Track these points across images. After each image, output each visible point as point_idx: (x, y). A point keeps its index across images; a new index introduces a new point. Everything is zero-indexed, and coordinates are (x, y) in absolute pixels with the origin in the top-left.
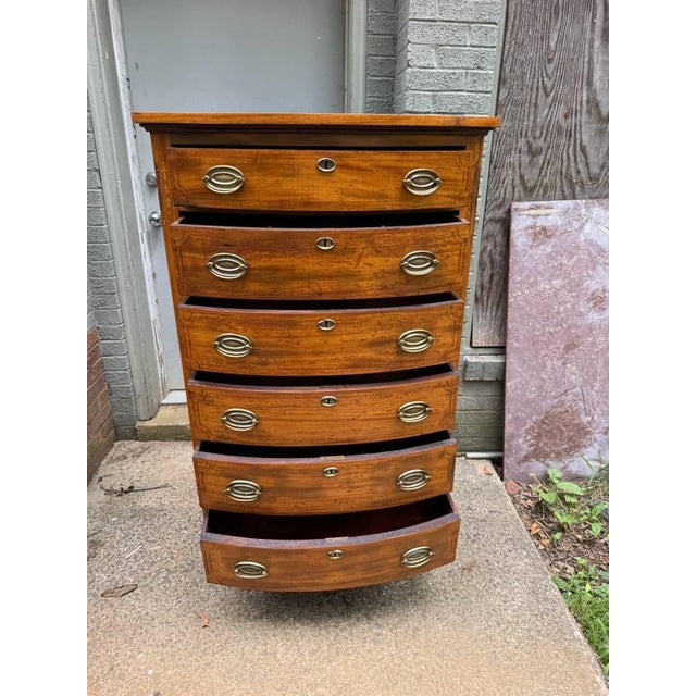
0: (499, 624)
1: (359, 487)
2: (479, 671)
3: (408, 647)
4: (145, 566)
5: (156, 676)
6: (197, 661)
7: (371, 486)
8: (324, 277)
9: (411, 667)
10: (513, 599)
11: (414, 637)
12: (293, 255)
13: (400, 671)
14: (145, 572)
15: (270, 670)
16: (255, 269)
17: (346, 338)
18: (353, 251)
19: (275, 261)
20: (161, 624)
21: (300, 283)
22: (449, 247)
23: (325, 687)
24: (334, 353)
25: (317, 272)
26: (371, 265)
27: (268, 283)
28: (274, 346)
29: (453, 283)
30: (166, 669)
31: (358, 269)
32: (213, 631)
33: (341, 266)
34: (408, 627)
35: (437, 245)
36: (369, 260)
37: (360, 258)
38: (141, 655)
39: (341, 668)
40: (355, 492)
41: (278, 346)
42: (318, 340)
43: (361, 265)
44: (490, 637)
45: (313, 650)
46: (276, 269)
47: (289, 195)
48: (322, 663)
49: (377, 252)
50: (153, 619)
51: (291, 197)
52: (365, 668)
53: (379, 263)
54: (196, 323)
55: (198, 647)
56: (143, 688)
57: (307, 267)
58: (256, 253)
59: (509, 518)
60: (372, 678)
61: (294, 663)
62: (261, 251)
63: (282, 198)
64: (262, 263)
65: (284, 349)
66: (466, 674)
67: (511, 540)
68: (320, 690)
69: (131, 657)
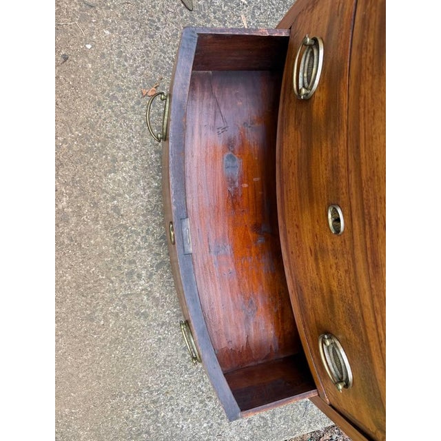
0: (154, 402)
1: (318, 268)
2: (99, 378)
3: (125, 307)
4: (219, 14)
5: (85, 53)
6: (104, 91)
7: (321, 289)
9: (102, 310)
10: (185, 419)
11: (137, 314)
13: (96, 300)
14: (212, 15)
15: (94, 168)
20: (146, 47)
23: (77, 225)
30: (93, 62)
32: (138, 103)
34: (149, 308)
38: (107, 32)
39: (99, 239)
40: (311, 259)
44: (139, 392)
45: (119, 210)
48: (104, 221)
50: (151, 37)
52: (100, 264)
55: (120, 90)
56: (71, 43)
59: (298, 424)
60: (88, 271)
61: (104, 191)
66: (95, 365)
67: (266, 424)
68: (74, 220)
69: (106, 23)
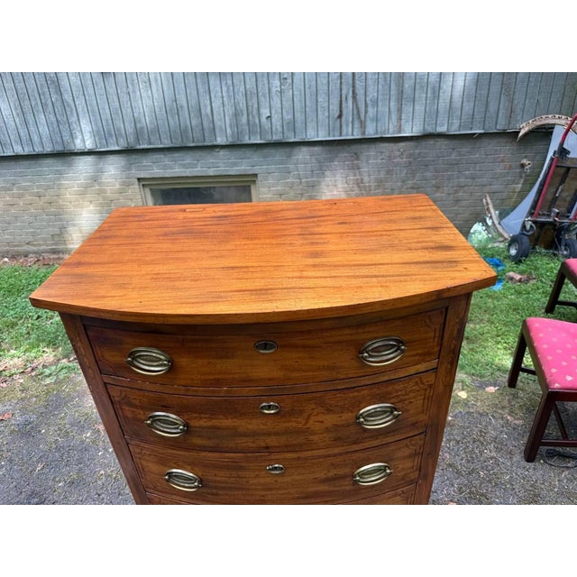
8: (269, 434)
12: (235, 417)
16: (196, 427)
17: (297, 478)
18: (301, 412)
19: (215, 422)
21: (245, 440)
22: (412, 395)
24: (286, 489)
25: (262, 430)
26: (322, 422)
27: (209, 438)
28: (223, 483)
29: (417, 423)
31: (308, 426)
33: (290, 424)
35: (398, 396)
36: (320, 418)
37: (309, 417)
41: (227, 483)
42: (268, 480)
43: (311, 422)
46: (219, 428)
47: (225, 373)
49: (329, 411)
51: (227, 376)
53: (330, 419)
54: (145, 457)
57: (250, 427)
58: (195, 415)
62: (200, 413)
63: (217, 376)
64: (203, 423)
65: (233, 485)
